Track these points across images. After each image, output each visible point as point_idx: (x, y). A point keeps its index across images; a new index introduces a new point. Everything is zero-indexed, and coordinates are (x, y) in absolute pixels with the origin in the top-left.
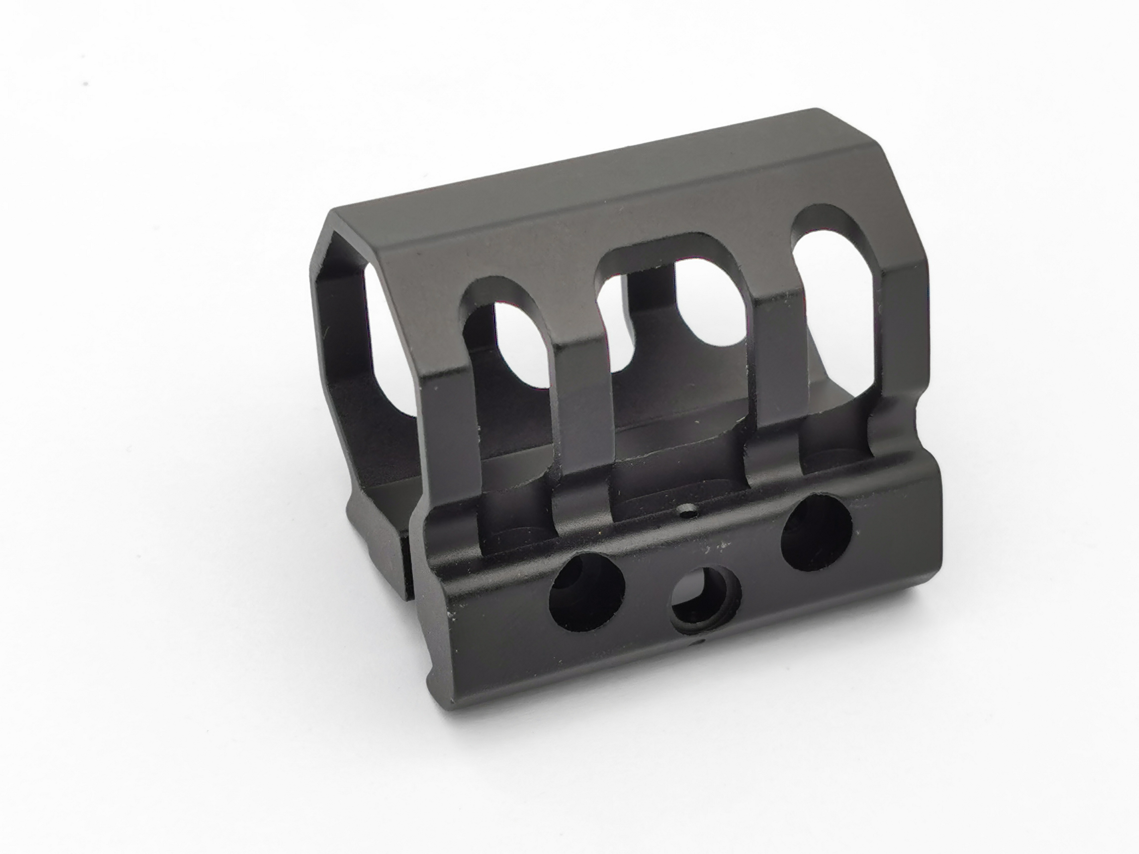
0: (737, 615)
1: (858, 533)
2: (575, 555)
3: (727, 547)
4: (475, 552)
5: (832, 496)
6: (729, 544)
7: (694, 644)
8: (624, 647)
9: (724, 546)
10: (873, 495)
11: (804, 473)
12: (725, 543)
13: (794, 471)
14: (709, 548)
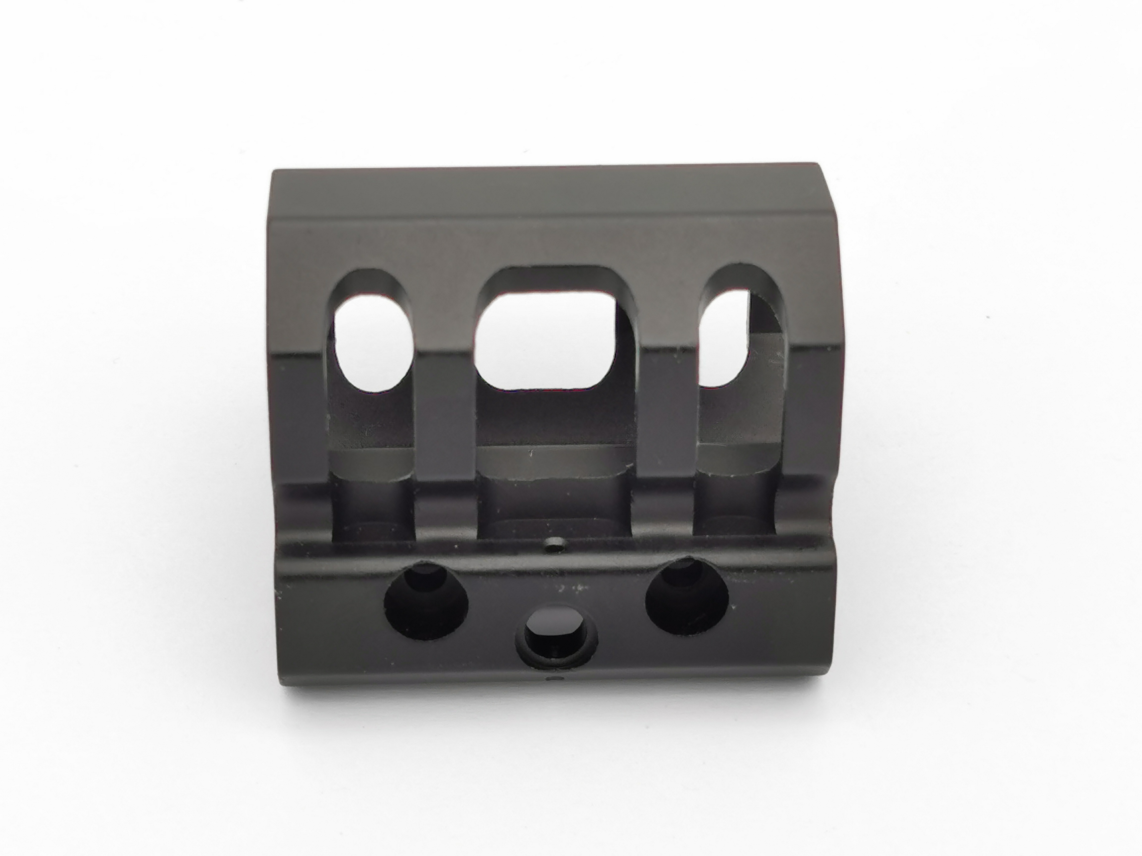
0: (591, 660)
1: (733, 608)
2: (419, 562)
3: (584, 590)
4: (326, 536)
5: (708, 564)
6: (586, 587)
7: (548, 679)
8: (463, 665)
9: (580, 588)
10: (754, 573)
11: (694, 534)
12: (581, 585)
13: (686, 529)
14: (563, 587)
